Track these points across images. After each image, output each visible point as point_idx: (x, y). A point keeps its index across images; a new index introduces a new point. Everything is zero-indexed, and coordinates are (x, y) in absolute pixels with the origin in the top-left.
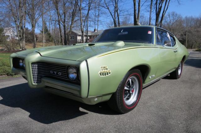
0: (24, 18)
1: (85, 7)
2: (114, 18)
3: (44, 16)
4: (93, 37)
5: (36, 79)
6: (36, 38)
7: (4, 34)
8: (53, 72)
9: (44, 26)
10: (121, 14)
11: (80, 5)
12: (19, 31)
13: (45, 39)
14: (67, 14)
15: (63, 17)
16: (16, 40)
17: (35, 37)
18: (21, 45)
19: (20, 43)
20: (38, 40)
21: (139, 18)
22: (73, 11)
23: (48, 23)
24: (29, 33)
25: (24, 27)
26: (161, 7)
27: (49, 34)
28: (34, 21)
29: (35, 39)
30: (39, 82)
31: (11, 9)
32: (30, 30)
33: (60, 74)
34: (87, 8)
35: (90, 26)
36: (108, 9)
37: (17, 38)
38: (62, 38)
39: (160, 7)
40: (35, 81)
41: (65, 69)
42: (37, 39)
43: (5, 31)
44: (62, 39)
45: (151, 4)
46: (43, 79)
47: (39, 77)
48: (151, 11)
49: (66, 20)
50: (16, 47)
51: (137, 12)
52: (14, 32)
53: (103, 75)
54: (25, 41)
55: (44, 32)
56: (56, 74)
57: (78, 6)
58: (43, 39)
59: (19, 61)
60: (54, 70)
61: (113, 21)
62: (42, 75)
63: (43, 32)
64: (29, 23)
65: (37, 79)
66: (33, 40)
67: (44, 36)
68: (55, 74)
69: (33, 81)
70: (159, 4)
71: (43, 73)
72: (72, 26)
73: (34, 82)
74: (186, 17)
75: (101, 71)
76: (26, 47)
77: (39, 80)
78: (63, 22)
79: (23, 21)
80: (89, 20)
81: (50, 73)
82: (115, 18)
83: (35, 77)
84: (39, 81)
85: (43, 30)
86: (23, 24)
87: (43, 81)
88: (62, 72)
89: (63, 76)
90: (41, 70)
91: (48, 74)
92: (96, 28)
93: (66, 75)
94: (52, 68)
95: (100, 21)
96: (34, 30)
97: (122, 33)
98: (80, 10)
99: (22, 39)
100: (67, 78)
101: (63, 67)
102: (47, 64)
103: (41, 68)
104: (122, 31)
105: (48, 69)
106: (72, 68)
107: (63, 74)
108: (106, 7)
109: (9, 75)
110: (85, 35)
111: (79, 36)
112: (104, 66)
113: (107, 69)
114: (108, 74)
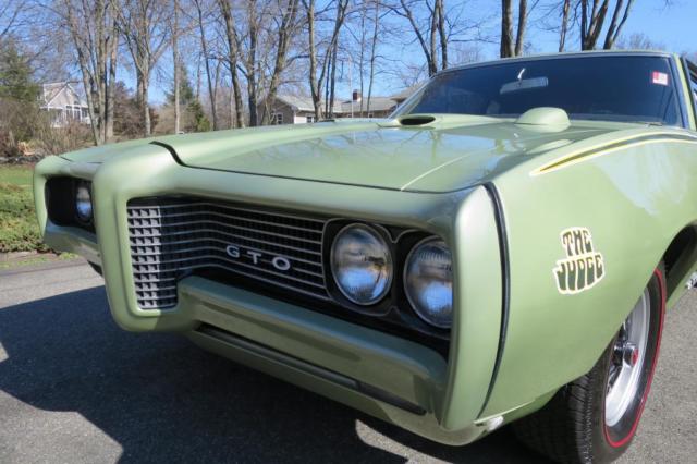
1: (326, 10)
2: (429, 51)
3: (181, 42)
5: (149, 285)
6: (151, 119)
7: (43, 103)
8: (242, 251)
9: (178, 79)
10: (452, 38)
12: (93, 93)
13: (183, 124)
14: (262, 36)
15: (245, 47)
16: (83, 125)
17: (148, 115)
18: (100, 142)
19: (97, 137)
20: (157, 128)
22: (284, 24)
23: (191, 68)
24: (127, 101)
27: (197, 107)
28: (146, 61)
29: (148, 120)
30: (169, 301)
31: (66, 13)
32: (131, 90)
33: (281, 262)
34: (333, 14)
35: (340, 79)
36: (409, 15)
37: (88, 120)
39: (596, 14)
40: (147, 297)
41: (317, 237)
42: (156, 123)
43: (46, 93)
46: (188, 289)
48: (564, 26)
49: (256, 59)
51: (514, 28)
52: (77, 98)
53: (572, 287)
54: (115, 130)
55: (178, 101)
56: (260, 264)
57: (304, 3)
58: (175, 124)
59: (77, 192)
61: (426, 59)
62: (181, 264)
63: (174, 100)
64: (127, 65)
66: (141, 127)
67: (178, 113)
68: (250, 261)
69: (134, 298)
72: (278, 78)
73: (142, 302)
75: (565, 262)
77: (168, 292)
78: (247, 65)
80: (338, 56)
81: (225, 254)
82: (433, 52)
83: (147, 275)
84: (167, 299)
85: (174, 91)
87: (186, 295)
88: (296, 254)
89: (297, 274)
90: (178, 238)
91: (213, 260)
92: (359, 88)
93: (317, 269)
94: (235, 231)
95: (378, 59)
96: (144, 90)
97: (522, 83)
98: (309, 19)
99: (103, 122)
100: (323, 292)
101: (307, 224)
102: (206, 208)
103: (177, 229)
104: (520, 77)
105: (215, 235)
106: (359, 237)
107: (303, 266)
108: (402, 11)
109: (45, 249)
110: (324, 110)
111: (302, 113)
112: (576, 229)
113: (589, 249)
114: (591, 280)
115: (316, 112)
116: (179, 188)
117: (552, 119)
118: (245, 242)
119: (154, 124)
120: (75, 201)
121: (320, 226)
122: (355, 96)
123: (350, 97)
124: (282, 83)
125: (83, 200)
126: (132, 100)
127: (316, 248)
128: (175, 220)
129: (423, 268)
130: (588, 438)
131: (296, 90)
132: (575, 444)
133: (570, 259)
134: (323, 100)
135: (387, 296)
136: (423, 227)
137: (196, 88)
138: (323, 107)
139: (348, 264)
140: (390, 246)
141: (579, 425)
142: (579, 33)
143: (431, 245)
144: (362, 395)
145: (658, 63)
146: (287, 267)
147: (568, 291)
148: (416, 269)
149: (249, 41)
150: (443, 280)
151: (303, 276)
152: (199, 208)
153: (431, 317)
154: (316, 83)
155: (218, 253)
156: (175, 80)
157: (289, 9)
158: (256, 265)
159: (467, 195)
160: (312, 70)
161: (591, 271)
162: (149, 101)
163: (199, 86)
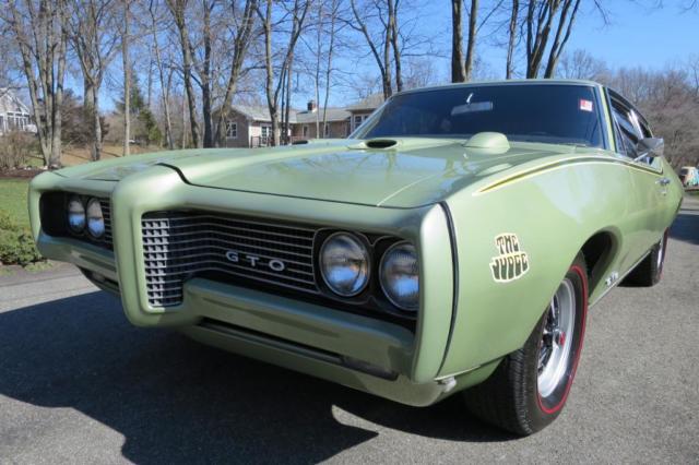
0: (57, 56)
1: (281, 22)
2: (383, 65)
3: (132, 50)
4: (306, 129)
5: (158, 286)
6: (102, 129)
8: (241, 256)
9: (128, 86)
10: (405, 52)
11: (268, 12)
12: (39, 100)
13: (133, 133)
14: (217, 46)
15: (200, 54)
16: (27, 132)
17: (98, 124)
18: (47, 151)
19: (44, 146)
20: (106, 138)
21: (472, 66)
22: (239, 35)
23: (143, 77)
24: (76, 109)
25: (60, 86)
26: (547, 30)
27: (148, 116)
29: (99, 131)
30: (175, 299)
31: (11, 17)
32: (80, 98)
33: (277, 264)
34: (288, 26)
35: (296, 90)
36: (364, 30)
38: (197, 130)
39: (541, 31)
40: (156, 296)
41: (308, 243)
42: (106, 133)
44: (195, 135)
45: (514, 18)
46: (194, 289)
47: (172, 277)
48: (511, 43)
49: (211, 69)
50: (28, 158)
51: (464, 45)
52: (19, 105)
53: (504, 277)
54: (62, 139)
55: (128, 109)
56: (258, 267)
57: (260, 15)
58: (125, 134)
59: (69, 205)
60: (248, 249)
61: (380, 73)
62: (186, 268)
63: (124, 109)
64: (75, 73)
65: (165, 286)
66: (91, 136)
67: (128, 122)
69: (146, 297)
70: (540, 21)
71: (192, 260)
72: (234, 88)
73: (152, 301)
74: (622, 71)
75: (498, 258)
76: (64, 159)
77: (174, 293)
78: (201, 74)
79: (56, 67)
80: (294, 67)
81: (226, 260)
82: (387, 65)
83: (157, 278)
84: (172, 296)
85: (124, 99)
86: (56, 75)
87: (189, 293)
88: (290, 257)
89: (290, 274)
90: (184, 245)
91: (213, 265)
92: (314, 99)
93: (308, 269)
94: (233, 239)
95: (335, 72)
96: (95, 99)
97: (470, 106)
98: (265, 30)
99: (51, 130)
100: (313, 288)
101: (299, 233)
102: (208, 220)
103: (183, 238)
104: (468, 101)
105: (216, 243)
106: (343, 243)
107: (295, 266)
108: (357, 25)
109: (10, 261)
110: (280, 120)
111: (257, 123)
112: (507, 235)
113: (516, 249)
114: (518, 273)
115: (273, 122)
116: (187, 204)
117: (494, 142)
118: (243, 249)
119: (104, 133)
120: (68, 213)
121: (311, 234)
122: (310, 106)
123: (306, 108)
124: (237, 92)
125: (76, 213)
126: (80, 108)
127: (308, 252)
128: (182, 230)
129: (395, 266)
130: (524, 403)
131: (250, 98)
132: (514, 410)
133: (502, 257)
134: (279, 112)
135: (366, 289)
136: (397, 234)
137: (147, 96)
138: (280, 117)
139: (335, 264)
140: (367, 248)
141: (517, 394)
142: (525, 49)
143: (400, 248)
144: (345, 369)
145: (585, 92)
146: (282, 267)
147: (501, 280)
148: (388, 266)
149: (204, 50)
150: (411, 275)
151: (296, 275)
152: (202, 220)
153: (401, 303)
154: (272, 93)
155: (217, 258)
156: (125, 88)
157: (244, 21)
158: (254, 268)
159: (428, 210)
160: (269, 82)
161: (518, 265)
162: (99, 110)
163: (149, 94)
